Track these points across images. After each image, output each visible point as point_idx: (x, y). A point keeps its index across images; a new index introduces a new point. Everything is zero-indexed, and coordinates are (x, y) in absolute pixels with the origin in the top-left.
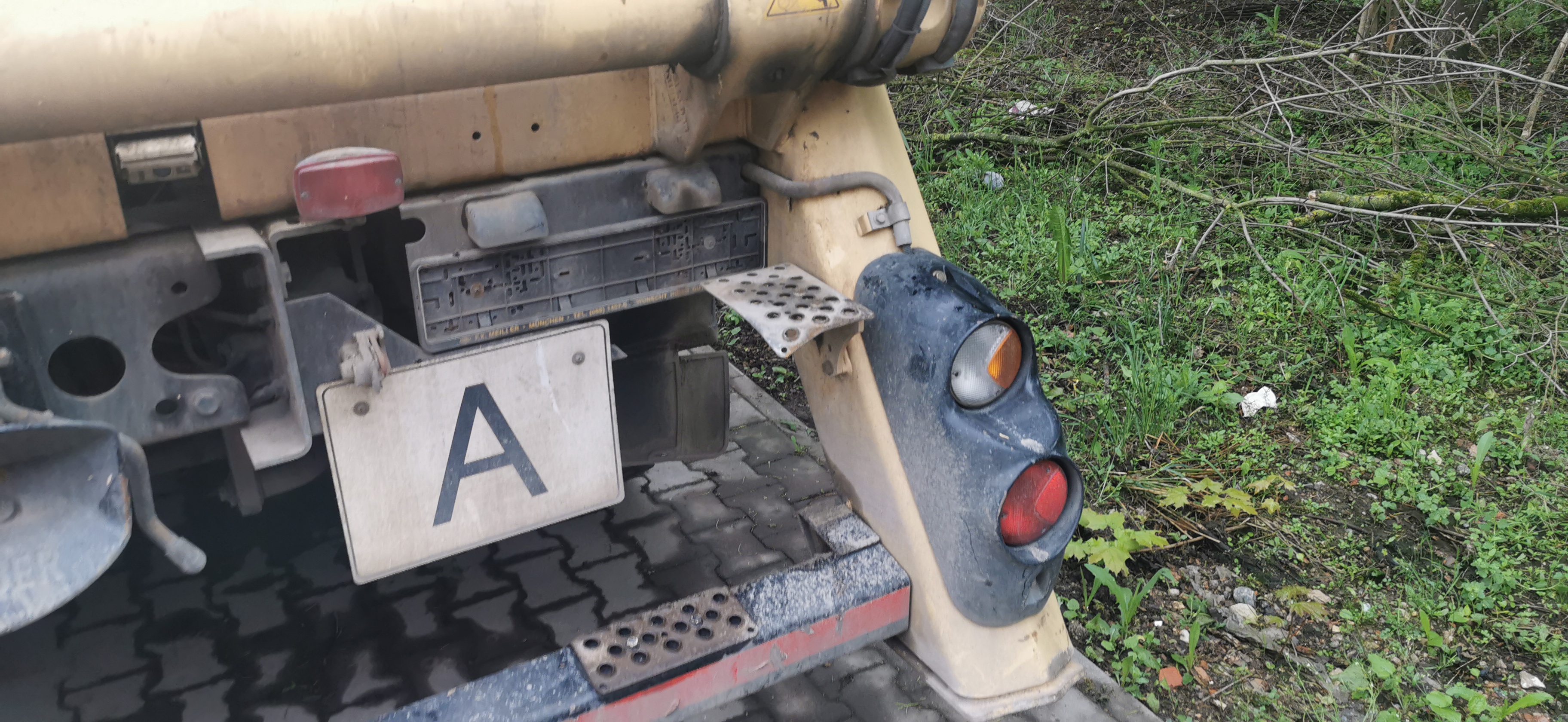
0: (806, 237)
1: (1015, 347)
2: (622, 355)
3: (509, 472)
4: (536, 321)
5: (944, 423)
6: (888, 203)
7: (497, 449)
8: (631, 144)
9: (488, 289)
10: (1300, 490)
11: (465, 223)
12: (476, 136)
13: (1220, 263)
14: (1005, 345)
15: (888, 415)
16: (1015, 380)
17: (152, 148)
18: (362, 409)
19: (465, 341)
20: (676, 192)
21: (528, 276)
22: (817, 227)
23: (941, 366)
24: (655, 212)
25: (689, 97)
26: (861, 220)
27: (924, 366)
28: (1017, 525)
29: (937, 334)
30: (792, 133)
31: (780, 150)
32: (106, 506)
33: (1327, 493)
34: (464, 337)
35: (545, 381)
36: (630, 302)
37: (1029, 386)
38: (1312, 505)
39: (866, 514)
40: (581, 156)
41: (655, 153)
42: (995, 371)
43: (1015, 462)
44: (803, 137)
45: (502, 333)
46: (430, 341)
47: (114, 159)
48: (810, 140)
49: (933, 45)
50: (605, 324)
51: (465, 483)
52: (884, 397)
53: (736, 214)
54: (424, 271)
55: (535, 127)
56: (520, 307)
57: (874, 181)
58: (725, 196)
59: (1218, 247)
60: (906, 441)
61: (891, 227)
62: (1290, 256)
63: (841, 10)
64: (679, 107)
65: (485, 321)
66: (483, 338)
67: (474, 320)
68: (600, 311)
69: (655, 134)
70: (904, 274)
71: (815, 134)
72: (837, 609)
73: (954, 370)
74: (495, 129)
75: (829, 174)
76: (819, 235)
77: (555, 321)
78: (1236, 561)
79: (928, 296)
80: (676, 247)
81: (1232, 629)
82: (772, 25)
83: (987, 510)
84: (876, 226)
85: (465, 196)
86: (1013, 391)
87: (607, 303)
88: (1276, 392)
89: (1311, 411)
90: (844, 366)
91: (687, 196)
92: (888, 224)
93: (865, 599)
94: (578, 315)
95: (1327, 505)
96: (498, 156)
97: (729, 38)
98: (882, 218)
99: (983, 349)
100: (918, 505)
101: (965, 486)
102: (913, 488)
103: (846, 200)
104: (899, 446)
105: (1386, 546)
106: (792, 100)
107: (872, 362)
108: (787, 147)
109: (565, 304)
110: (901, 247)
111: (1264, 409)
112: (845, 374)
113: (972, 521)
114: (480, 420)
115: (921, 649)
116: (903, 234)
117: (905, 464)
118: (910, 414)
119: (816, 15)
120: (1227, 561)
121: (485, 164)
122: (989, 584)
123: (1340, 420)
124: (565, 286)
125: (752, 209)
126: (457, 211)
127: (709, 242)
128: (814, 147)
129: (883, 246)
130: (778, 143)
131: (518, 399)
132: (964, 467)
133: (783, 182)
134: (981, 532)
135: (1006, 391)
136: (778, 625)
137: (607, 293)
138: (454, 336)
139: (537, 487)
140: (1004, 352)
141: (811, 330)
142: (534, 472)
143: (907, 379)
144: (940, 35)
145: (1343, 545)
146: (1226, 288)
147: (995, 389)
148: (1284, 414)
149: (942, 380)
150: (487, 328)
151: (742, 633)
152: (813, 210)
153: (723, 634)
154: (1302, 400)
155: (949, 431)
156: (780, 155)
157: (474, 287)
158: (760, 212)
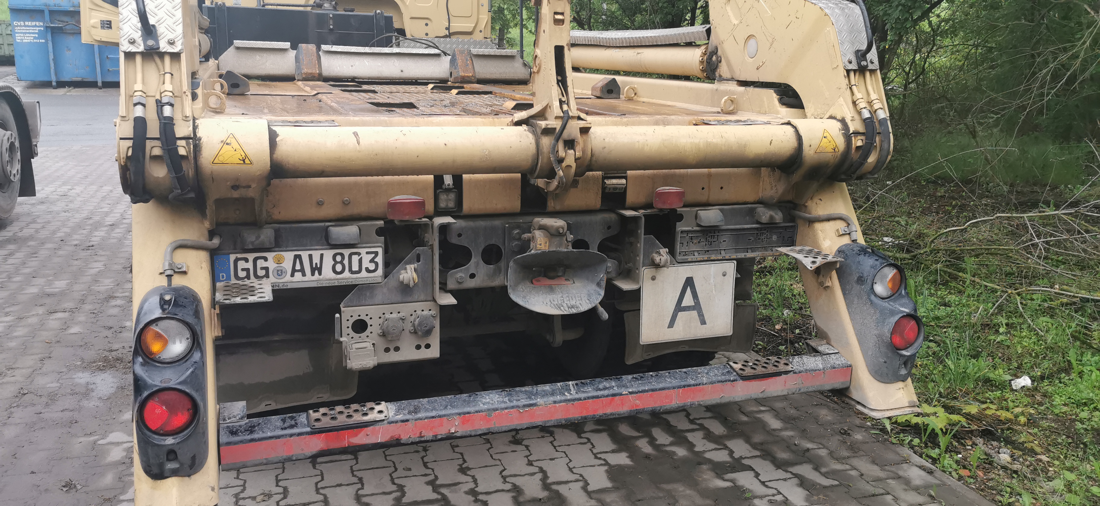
0: (815, 236)
1: (898, 277)
2: (739, 276)
3: (694, 313)
4: (713, 257)
5: (871, 301)
6: (849, 224)
7: (692, 303)
8: (751, 199)
9: (699, 242)
10: (1040, 419)
11: (696, 217)
12: (703, 189)
13: (1004, 321)
14: (894, 275)
15: (845, 301)
16: (899, 289)
17: (614, 181)
18: (653, 278)
19: (690, 260)
20: (768, 216)
21: (713, 240)
22: (820, 232)
23: (869, 282)
24: (758, 223)
25: (779, 180)
26: (838, 230)
27: (863, 279)
28: (897, 340)
29: (869, 268)
30: (811, 199)
31: (807, 204)
32: (599, 285)
33: (1054, 421)
34: (690, 258)
35: (712, 281)
36: (745, 255)
37: (903, 292)
38: (1044, 424)
39: (832, 343)
40: (735, 200)
41: (760, 202)
42: (890, 285)
43: (897, 314)
44: (816, 200)
45: (702, 259)
46: (679, 258)
47: (604, 183)
48: (819, 201)
49: (870, 169)
50: (735, 262)
51: (680, 314)
52: (844, 294)
53: (786, 228)
54: (682, 232)
55: (722, 188)
56: (708, 251)
57: (844, 217)
58: (785, 221)
59: (1004, 314)
60: (853, 310)
61: (849, 234)
62: (1044, 320)
63: (840, 153)
64: (773, 185)
65: (696, 254)
66: (695, 260)
67: (693, 253)
68: (734, 257)
69: (760, 195)
70: (855, 249)
71: (821, 200)
72: (824, 369)
73: (875, 281)
74: (709, 187)
75: (825, 213)
76: (821, 235)
77: (719, 258)
78: (1002, 439)
79: (865, 256)
80: (763, 237)
81: (997, 462)
82: (816, 156)
83: (886, 331)
84: (844, 233)
85: (697, 209)
86: (897, 295)
87: (738, 254)
88: (1031, 378)
89: (1050, 389)
90: (828, 284)
91: (771, 217)
92: (848, 232)
93: (834, 368)
94: (727, 257)
95: (1053, 425)
96: (709, 197)
97: (801, 159)
98: (846, 230)
99: (886, 276)
100: (856, 335)
101: (877, 323)
102: (854, 329)
103: (831, 223)
104: (849, 313)
105: (1083, 443)
106: (815, 185)
107: (840, 282)
108: (809, 203)
109: (723, 252)
110: (853, 241)
111: (1024, 386)
112: (828, 287)
113: (879, 336)
114: (689, 291)
115: (855, 394)
116: (854, 236)
117: (851, 320)
118: (856, 300)
119: (831, 154)
120: (998, 440)
121: (703, 199)
122: (885, 362)
123: (1065, 393)
124: (724, 246)
125: (792, 226)
126: (694, 213)
127: (774, 238)
128: (820, 204)
129: (846, 240)
130: (806, 202)
131: (702, 285)
132: (878, 315)
133: (807, 215)
134: (883, 340)
135: (894, 295)
136: (802, 369)
137: (737, 250)
138: (686, 257)
139: (703, 322)
140: (893, 278)
141: (821, 262)
142: (703, 315)
143: (855, 285)
144: (873, 165)
145: (1060, 441)
146: (1006, 333)
147: (890, 293)
148: (1036, 389)
149: (870, 285)
150: (697, 257)
151: (789, 368)
152: (818, 226)
153: (782, 368)
154: (1046, 384)
155: (872, 302)
156: (806, 207)
157: (695, 241)
158: (795, 228)
